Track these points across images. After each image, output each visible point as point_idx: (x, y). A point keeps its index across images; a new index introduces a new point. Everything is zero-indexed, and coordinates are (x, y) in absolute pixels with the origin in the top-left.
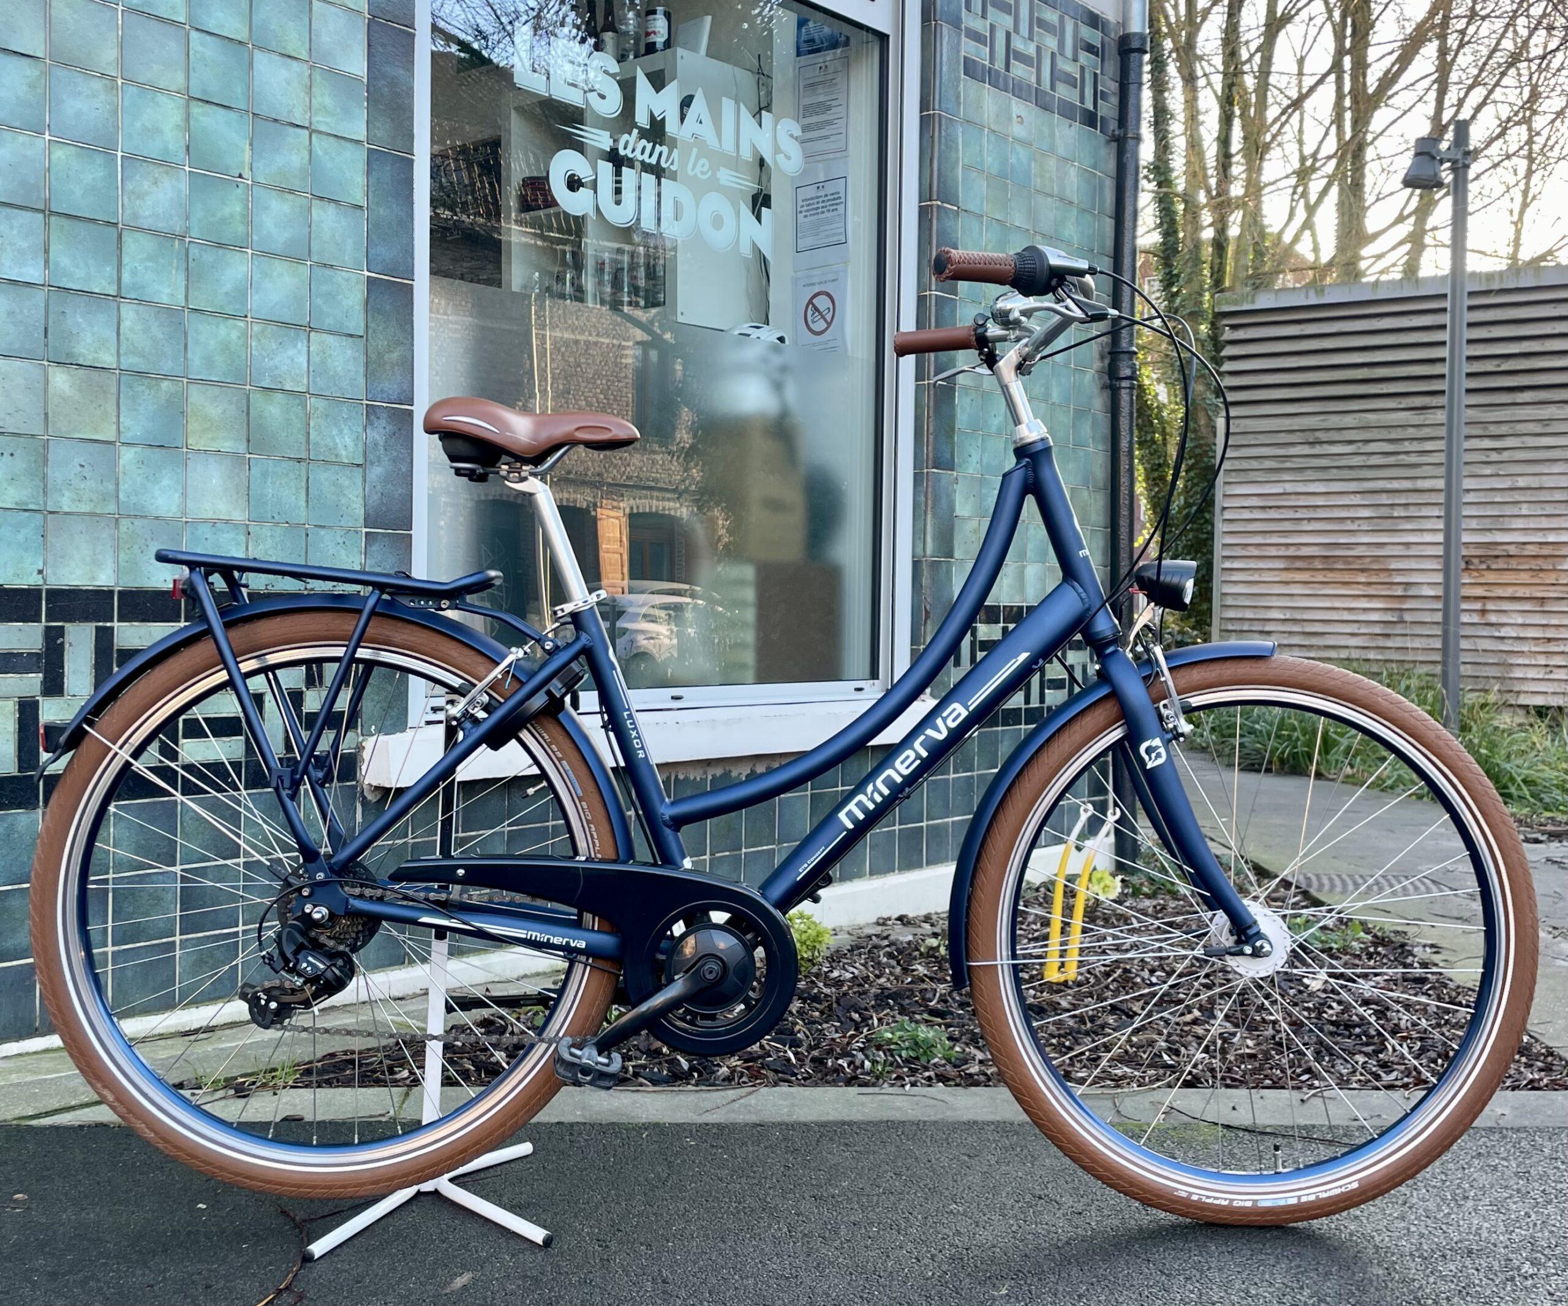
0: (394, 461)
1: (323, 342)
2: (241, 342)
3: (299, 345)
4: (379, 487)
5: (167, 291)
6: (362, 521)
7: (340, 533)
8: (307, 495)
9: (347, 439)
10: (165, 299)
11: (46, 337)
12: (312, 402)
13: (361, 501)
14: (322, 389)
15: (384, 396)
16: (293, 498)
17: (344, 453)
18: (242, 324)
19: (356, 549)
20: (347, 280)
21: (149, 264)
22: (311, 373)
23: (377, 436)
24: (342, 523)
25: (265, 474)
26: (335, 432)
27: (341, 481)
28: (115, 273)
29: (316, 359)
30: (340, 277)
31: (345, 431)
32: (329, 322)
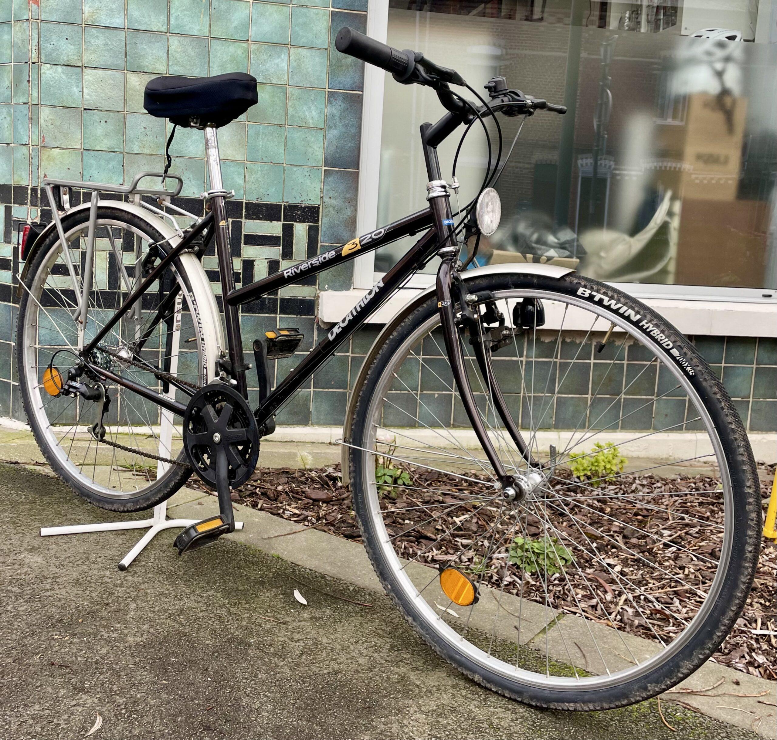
0: (346, 126)
1: (299, 54)
2: (244, 56)
3: (283, 56)
4: (335, 142)
5: (198, 27)
6: (322, 162)
7: (306, 169)
8: (285, 146)
9: (313, 112)
10: (196, 33)
11: (126, 57)
12: (290, 89)
13: (321, 150)
14: (297, 83)
15: (341, 85)
16: (276, 148)
17: (311, 121)
18: (245, 45)
19: (317, 180)
20: (317, 14)
21: (186, 13)
22: (291, 73)
23: (335, 111)
24: (309, 164)
25: (257, 134)
26: (305, 108)
27: (308, 138)
28: (166, 19)
29: (293, 64)
30: (312, 12)
31: (312, 108)
32: (303, 41)
